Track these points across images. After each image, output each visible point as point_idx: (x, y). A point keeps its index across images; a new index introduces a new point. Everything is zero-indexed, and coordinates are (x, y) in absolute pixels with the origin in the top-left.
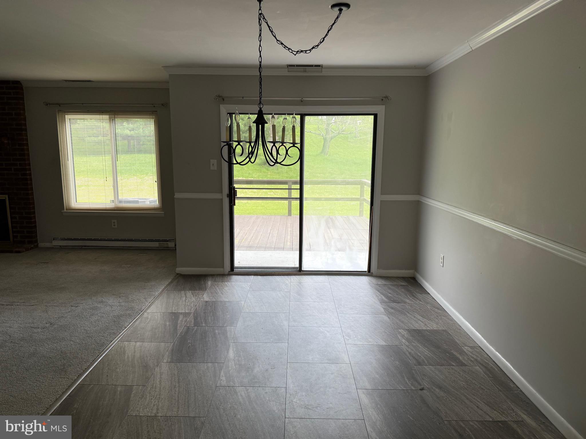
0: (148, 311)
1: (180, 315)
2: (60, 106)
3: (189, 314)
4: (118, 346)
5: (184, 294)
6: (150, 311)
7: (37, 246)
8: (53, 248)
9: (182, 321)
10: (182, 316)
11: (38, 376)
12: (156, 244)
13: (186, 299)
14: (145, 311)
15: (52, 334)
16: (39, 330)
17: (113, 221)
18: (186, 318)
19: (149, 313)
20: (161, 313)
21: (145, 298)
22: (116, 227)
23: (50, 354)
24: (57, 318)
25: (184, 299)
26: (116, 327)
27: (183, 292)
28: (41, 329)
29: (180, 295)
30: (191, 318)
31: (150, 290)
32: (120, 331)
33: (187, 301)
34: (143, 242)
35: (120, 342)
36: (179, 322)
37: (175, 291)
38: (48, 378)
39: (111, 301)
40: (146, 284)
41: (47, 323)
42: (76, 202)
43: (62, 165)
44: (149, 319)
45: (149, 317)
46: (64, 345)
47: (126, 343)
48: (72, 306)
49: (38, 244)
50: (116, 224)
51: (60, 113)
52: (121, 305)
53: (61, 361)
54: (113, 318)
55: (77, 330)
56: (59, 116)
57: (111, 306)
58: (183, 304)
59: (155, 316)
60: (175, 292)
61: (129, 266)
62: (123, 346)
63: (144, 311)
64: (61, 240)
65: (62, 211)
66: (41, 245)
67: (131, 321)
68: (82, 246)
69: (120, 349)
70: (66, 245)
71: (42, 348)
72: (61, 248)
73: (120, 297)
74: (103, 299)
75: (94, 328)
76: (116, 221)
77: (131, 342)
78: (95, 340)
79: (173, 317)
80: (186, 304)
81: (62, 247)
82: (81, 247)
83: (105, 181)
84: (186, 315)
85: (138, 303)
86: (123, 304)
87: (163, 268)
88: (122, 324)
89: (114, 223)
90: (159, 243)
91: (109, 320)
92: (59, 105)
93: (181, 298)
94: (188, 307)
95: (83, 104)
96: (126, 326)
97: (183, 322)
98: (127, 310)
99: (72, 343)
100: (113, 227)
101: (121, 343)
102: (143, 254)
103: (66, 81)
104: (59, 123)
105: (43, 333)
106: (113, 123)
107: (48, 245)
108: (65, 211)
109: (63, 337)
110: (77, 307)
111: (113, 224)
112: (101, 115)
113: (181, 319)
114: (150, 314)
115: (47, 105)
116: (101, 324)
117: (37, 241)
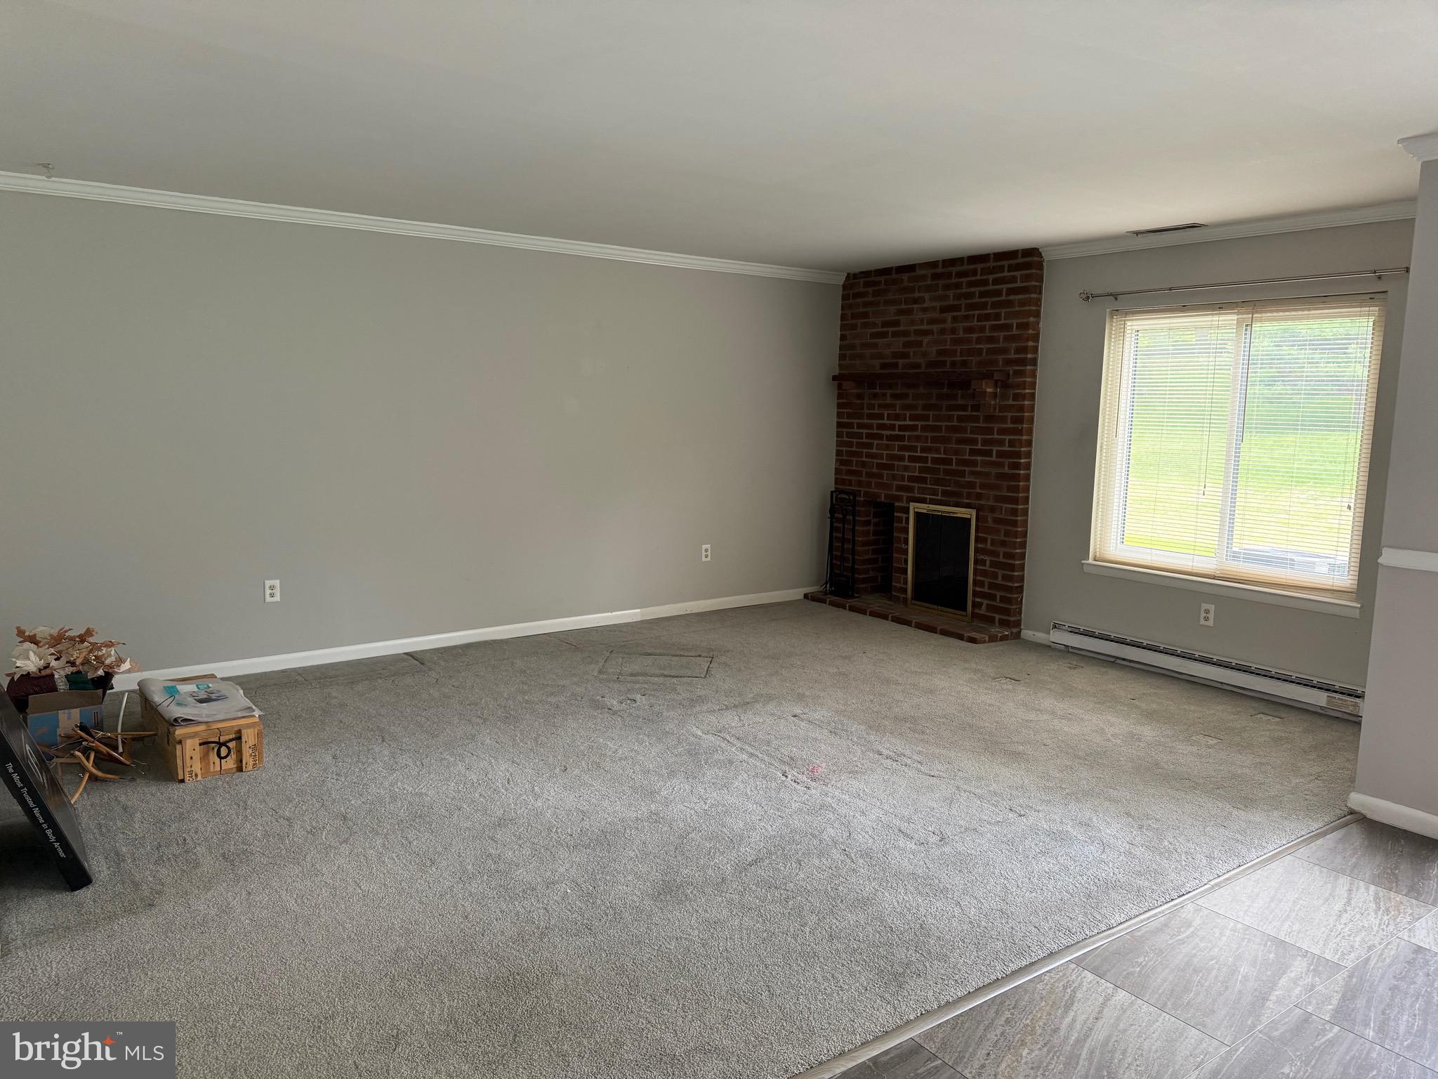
0: (1200, 902)
1: (1300, 958)
2: (1116, 299)
3: (1337, 967)
4: (1064, 975)
5: (1345, 888)
6: (1206, 905)
7: (1017, 636)
8: (1050, 647)
9: (1295, 982)
10: (1305, 964)
11: (843, 965)
12: (1320, 699)
13: (1346, 911)
14: (1192, 900)
15: (928, 868)
16: (911, 845)
17: (1205, 606)
18: (1314, 976)
19: (1200, 910)
20: (1239, 926)
21: (1209, 857)
22: (1211, 623)
23: (895, 919)
24: (963, 830)
25: (1338, 906)
26: (1086, 914)
27: (1344, 881)
28: (915, 844)
29: (1329, 886)
30: (1332, 988)
31: (1238, 836)
32: (1087, 933)
33: (1345, 917)
34: (1279, 683)
35: (1073, 966)
36: (1283, 981)
37: (1316, 868)
38: (858, 984)
39: (1113, 829)
40: (1235, 812)
41: (937, 832)
42: (1123, 542)
43: (1101, 447)
44: (1192, 929)
45: (1197, 922)
46: (937, 908)
47: (1090, 976)
48: (1011, 810)
49: (1020, 632)
50: (1211, 616)
51: (1115, 317)
52: (1130, 853)
53: (907, 949)
54: (1089, 884)
55: (985, 881)
56: (1112, 325)
57: (1104, 846)
58: (1325, 923)
59: (1214, 927)
60: (1318, 873)
61: (1212, 742)
62: (1076, 984)
63: (1192, 897)
64: (1071, 632)
65: (1083, 561)
66: (1027, 634)
67: (1135, 912)
68: (1118, 658)
69: (1065, 988)
70: (1079, 647)
71: (890, 894)
72: (1068, 652)
73: (1141, 827)
74: (1094, 819)
75: (1028, 893)
76: (1212, 608)
77: (1103, 981)
78: (1012, 928)
79: (1272, 956)
80: (1339, 927)
81: (1070, 650)
82: (1113, 660)
83: (1201, 496)
84: (1320, 965)
85: (1184, 863)
86: (1138, 852)
87: (1312, 778)
88: (1104, 911)
89: (1207, 611)
90: (1328, 696)
91: (1077, 885)
92: (1115, 296)
93: (1327, 900)
94: (1338, 939)
95: (1170, 289)
96: (1113, 921)
97: (1299, 988)
98: (1139, 874)
99: (957, 911)
100: (1202, 622)
101: (1074, 970)
102: (1270, 718)
103: (1137, 233)
104: (1110, 341)
105: (912, 857)
106: (1245, 334)
107: (1040, 637)
108: (1091, 561)
109: (948, 886)
110: (1021, 816)
111: (1203, 615)
112: (1216, 314)
113: (1292, 975)
114: (1201, 914)
115: (1088, 298)
116: (1051, 887)
117: (1020, 625)
